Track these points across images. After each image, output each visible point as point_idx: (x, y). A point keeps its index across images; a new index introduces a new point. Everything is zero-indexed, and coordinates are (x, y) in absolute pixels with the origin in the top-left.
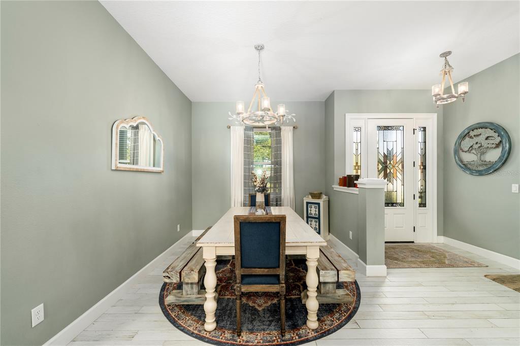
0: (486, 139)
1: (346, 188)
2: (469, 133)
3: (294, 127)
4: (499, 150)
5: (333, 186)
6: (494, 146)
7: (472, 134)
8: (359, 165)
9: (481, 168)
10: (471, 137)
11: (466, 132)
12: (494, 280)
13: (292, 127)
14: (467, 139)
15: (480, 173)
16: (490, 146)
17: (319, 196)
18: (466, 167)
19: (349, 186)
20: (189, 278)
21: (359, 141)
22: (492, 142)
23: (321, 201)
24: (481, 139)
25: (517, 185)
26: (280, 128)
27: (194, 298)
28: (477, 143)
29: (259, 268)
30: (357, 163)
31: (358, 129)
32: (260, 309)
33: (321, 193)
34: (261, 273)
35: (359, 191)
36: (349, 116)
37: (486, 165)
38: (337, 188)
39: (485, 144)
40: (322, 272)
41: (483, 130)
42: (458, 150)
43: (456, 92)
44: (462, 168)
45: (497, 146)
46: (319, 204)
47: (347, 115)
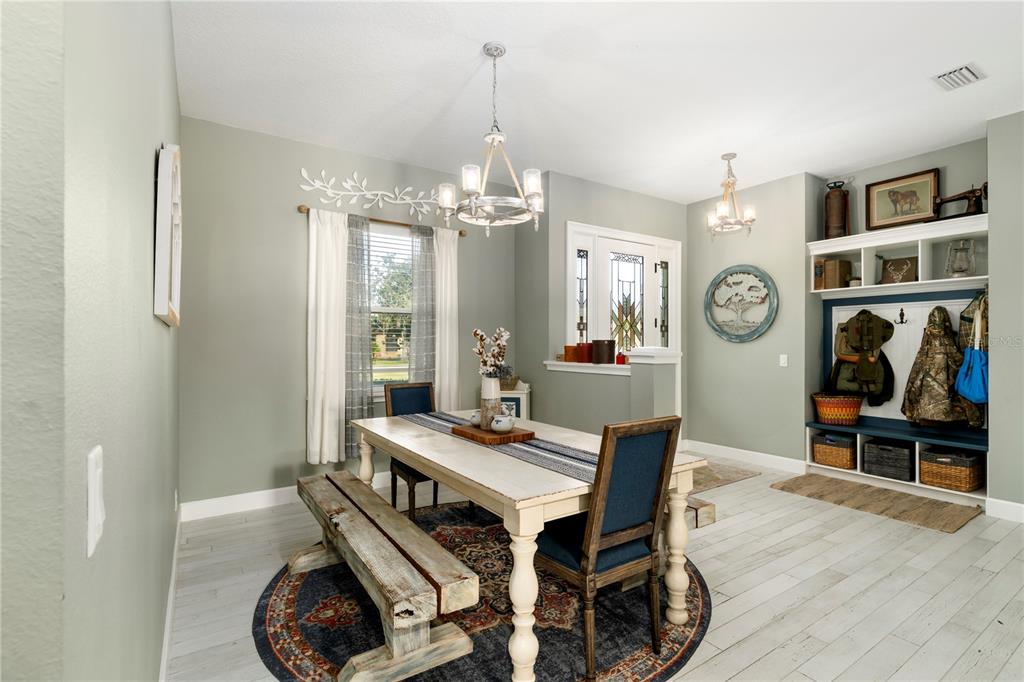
0: (749, 290)
1: (591, 365)
2: (726, 277)
3: (460, 233)
4: (766, 305)
5: (545, 362)
6: (759, 300)
7: (730, 280)
8: (585, 321)
9: (741, 332)
10: (728, 285)
11: (723, 276)
12: (782, 489)
13: (458, 232)
14: (724, 287)
15: (741, 339)
16: (754, 300)
17: (514, 384)
18: (720, 330)
19: (599, 362)
20: (459, 599)
21: (584, 277)
22: (756, 294)
23: (523, 395)
24: (742, 289)
25: (786, 356)
26: (432, 230)
27: (422, 655)
28: (737, 294)
29: (623, 530)
30: (581, 318)
31: (582, 254)
32: (568, 627)
34: (626, 540)
35: (632, 370)
36: (573, 227)
37: (749, 327)
39: (748, 296)
41: (746, 275)
42: (710, 302)
43: (743, 217)
44: (717, 331)
45: (763, 300)
46: (518, 400)
47: (569, 222)
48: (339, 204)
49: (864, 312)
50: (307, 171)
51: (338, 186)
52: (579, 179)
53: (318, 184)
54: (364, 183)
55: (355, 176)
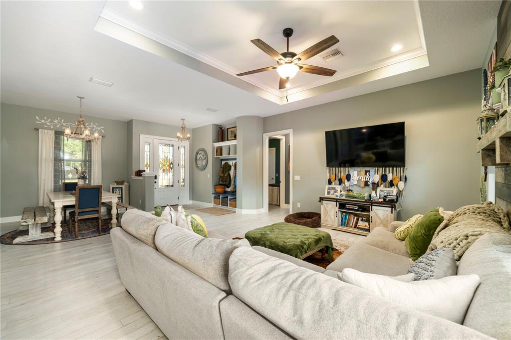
0: (203, 156)
1: (137, 177)
2: (199, 152)
4: (206, 160)
5: (131, 176)
9: (201, 168)
13: (101, 136)
14: (198, 155)
16: (203, 158)
17: (122, 183)
19: (139, 176)
21: (148, 151)
23: (123, 186)
24: (201, 155)
29: (87, 208)
31: (147, 144)
33: (124, 181)
35: (143, 179)
37: (203, 166)
38: (134, 177)
40: (119, 209)
41: (202, 151)
42: (196, 159)
44: (197, 167)
46: (122, 188)
47: (141, 135)
48: (52, 127)
49: (226, 163)
50: (39, 117)
51: (51, 122)
52: (147, 122)
53: (43, 121)
54: (62, 121)
55: (59, 118)
